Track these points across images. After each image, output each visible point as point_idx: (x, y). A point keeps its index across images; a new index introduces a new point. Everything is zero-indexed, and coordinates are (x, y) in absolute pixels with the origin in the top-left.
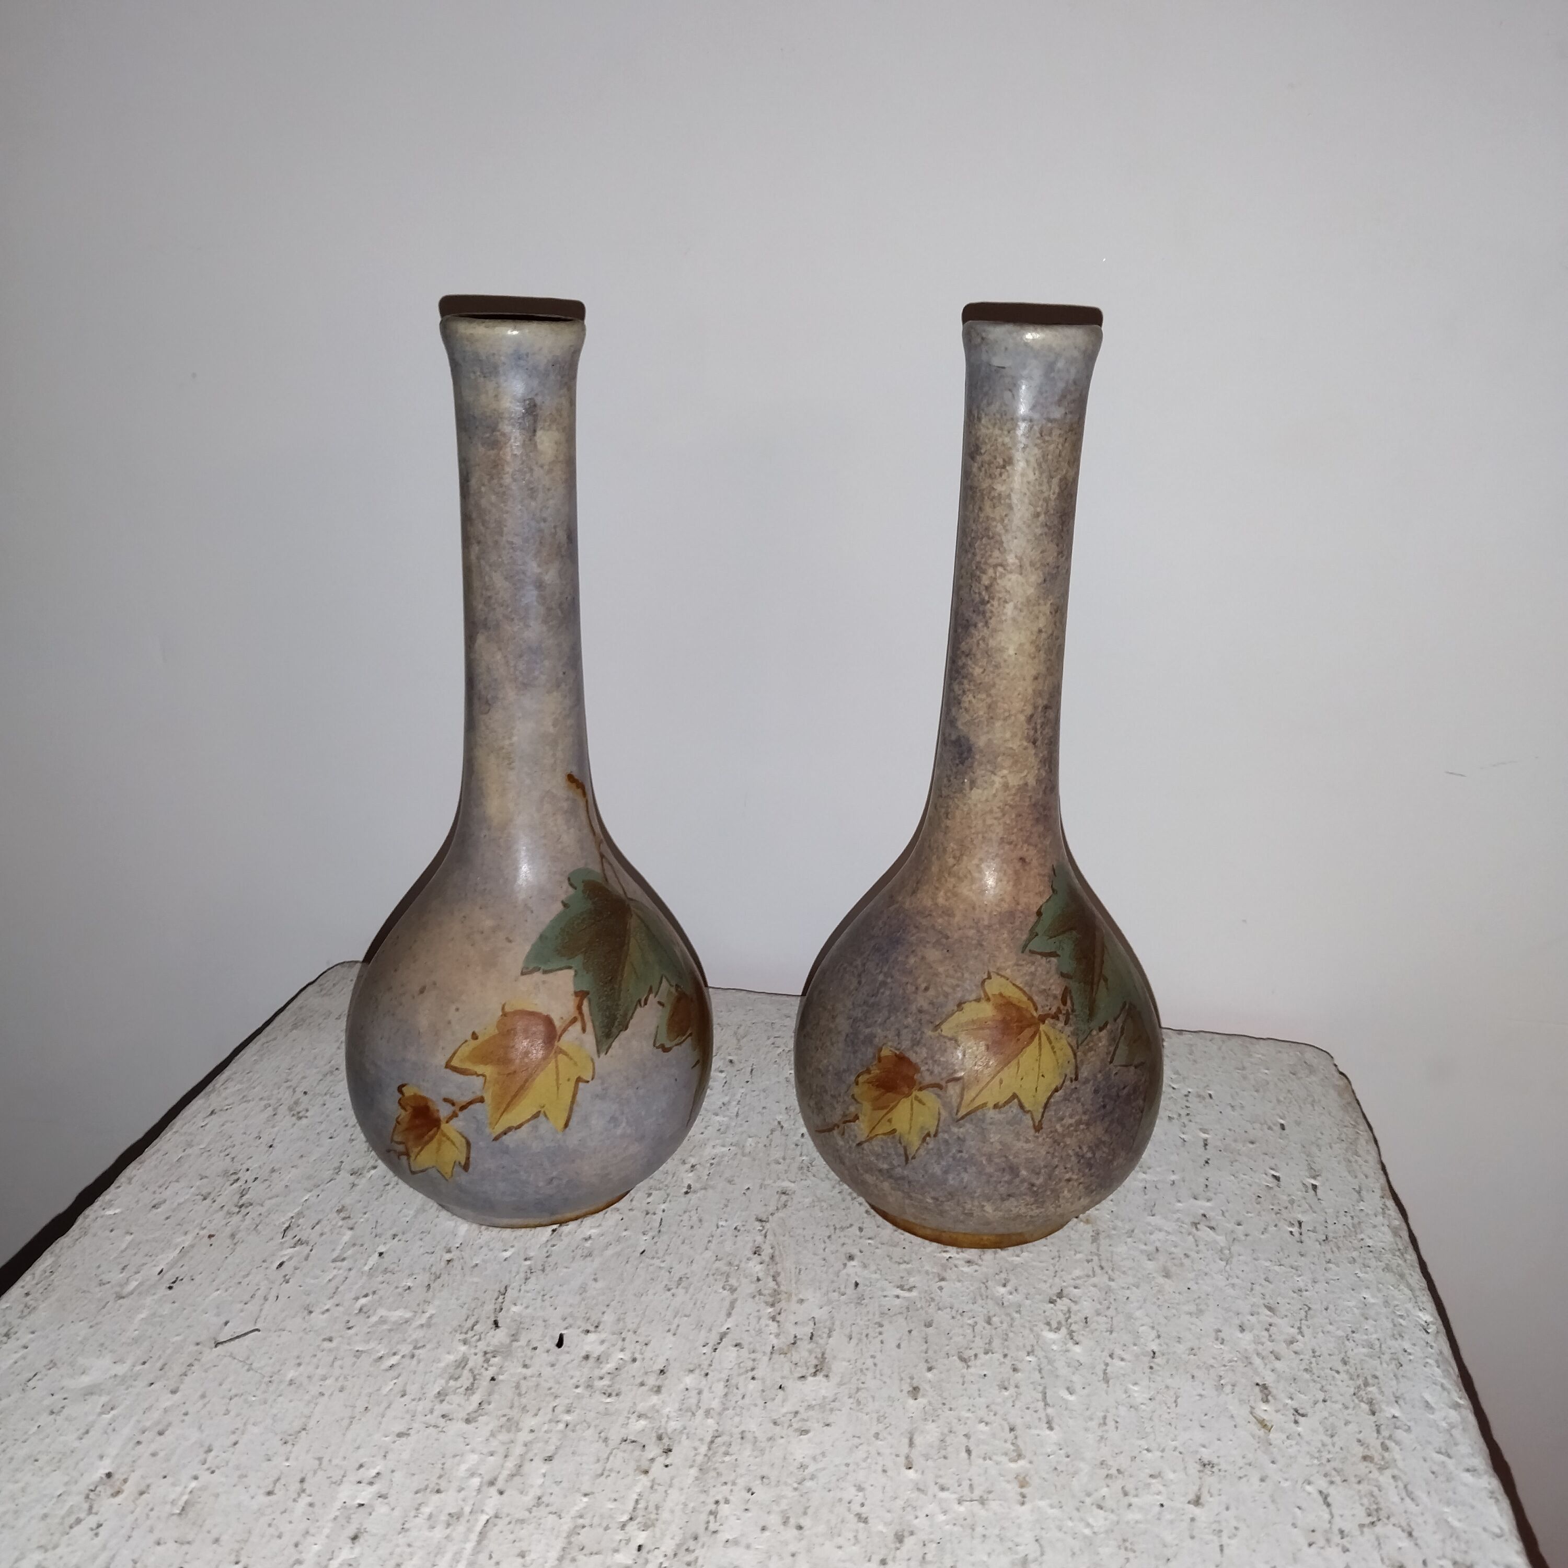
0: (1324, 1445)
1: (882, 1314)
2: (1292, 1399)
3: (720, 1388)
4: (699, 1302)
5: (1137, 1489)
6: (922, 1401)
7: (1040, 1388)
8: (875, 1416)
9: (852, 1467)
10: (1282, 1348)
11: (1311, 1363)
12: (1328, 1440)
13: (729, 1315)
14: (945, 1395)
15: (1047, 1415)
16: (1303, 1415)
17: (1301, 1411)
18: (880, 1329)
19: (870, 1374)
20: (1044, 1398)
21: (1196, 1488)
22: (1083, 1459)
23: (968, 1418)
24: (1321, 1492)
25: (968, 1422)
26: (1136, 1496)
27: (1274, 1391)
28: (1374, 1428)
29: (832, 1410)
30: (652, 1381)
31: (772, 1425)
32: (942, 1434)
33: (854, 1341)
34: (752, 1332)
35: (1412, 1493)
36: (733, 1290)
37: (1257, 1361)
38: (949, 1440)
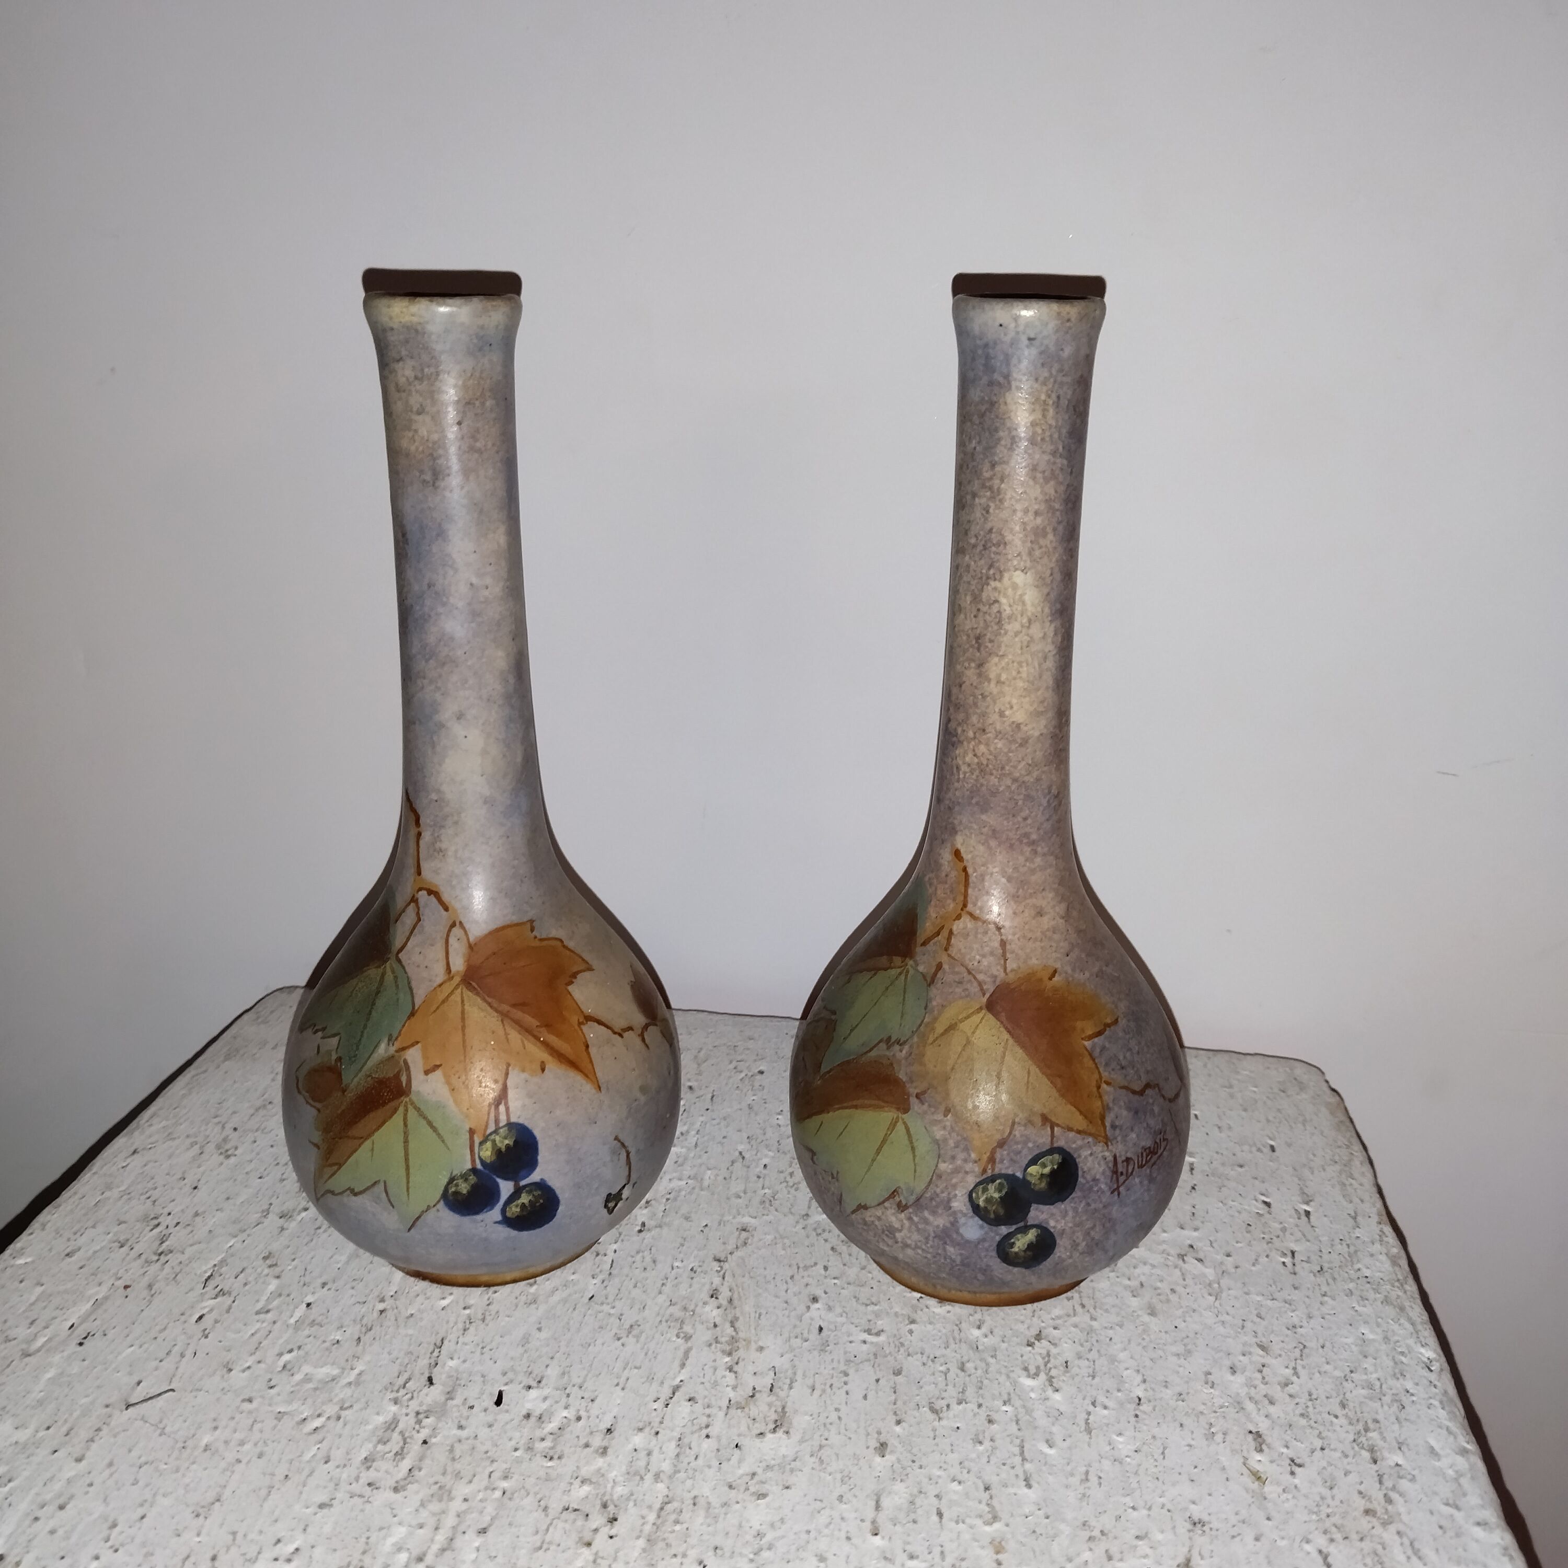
0: (1323, 1498)
1: (848, 1362)
2: (1287, 1447)
3: (671, 1448)
4: (650, 1352)
5: (1122, 1553)
6: (890, 1458)
7: (1018, 1442)
8: (839, 1476)
9: (813, 1534)
10: (1276, 1391)
11: (1307, 1407)
12: (1326, 1492)
13: (683, 1365)
14: (915, 1451)
15: (1025, 1472)
16: (1300, 1466)
17: (1298, 1461)
18: (845, 1379)
19: (833, 1429)
20: (1022, 1453)
21: (1186, 1550)
22: (1064, 1521)
23: (939, 1477)
24: (1320, 1552)
25: (940, 1481)
26: (1121, 1560)
27: (1268, 1439)
28: (1377, 1479)
29: (792, 1471)
30: (597, 1441)
31: (727, 1488)
32: (911, 1495)
33: (817, 1393)
34: (707, 1385)
35: (1419, 1550)
36: (687, 1338)
37: (1250, 1406)
38: (918, 1501)
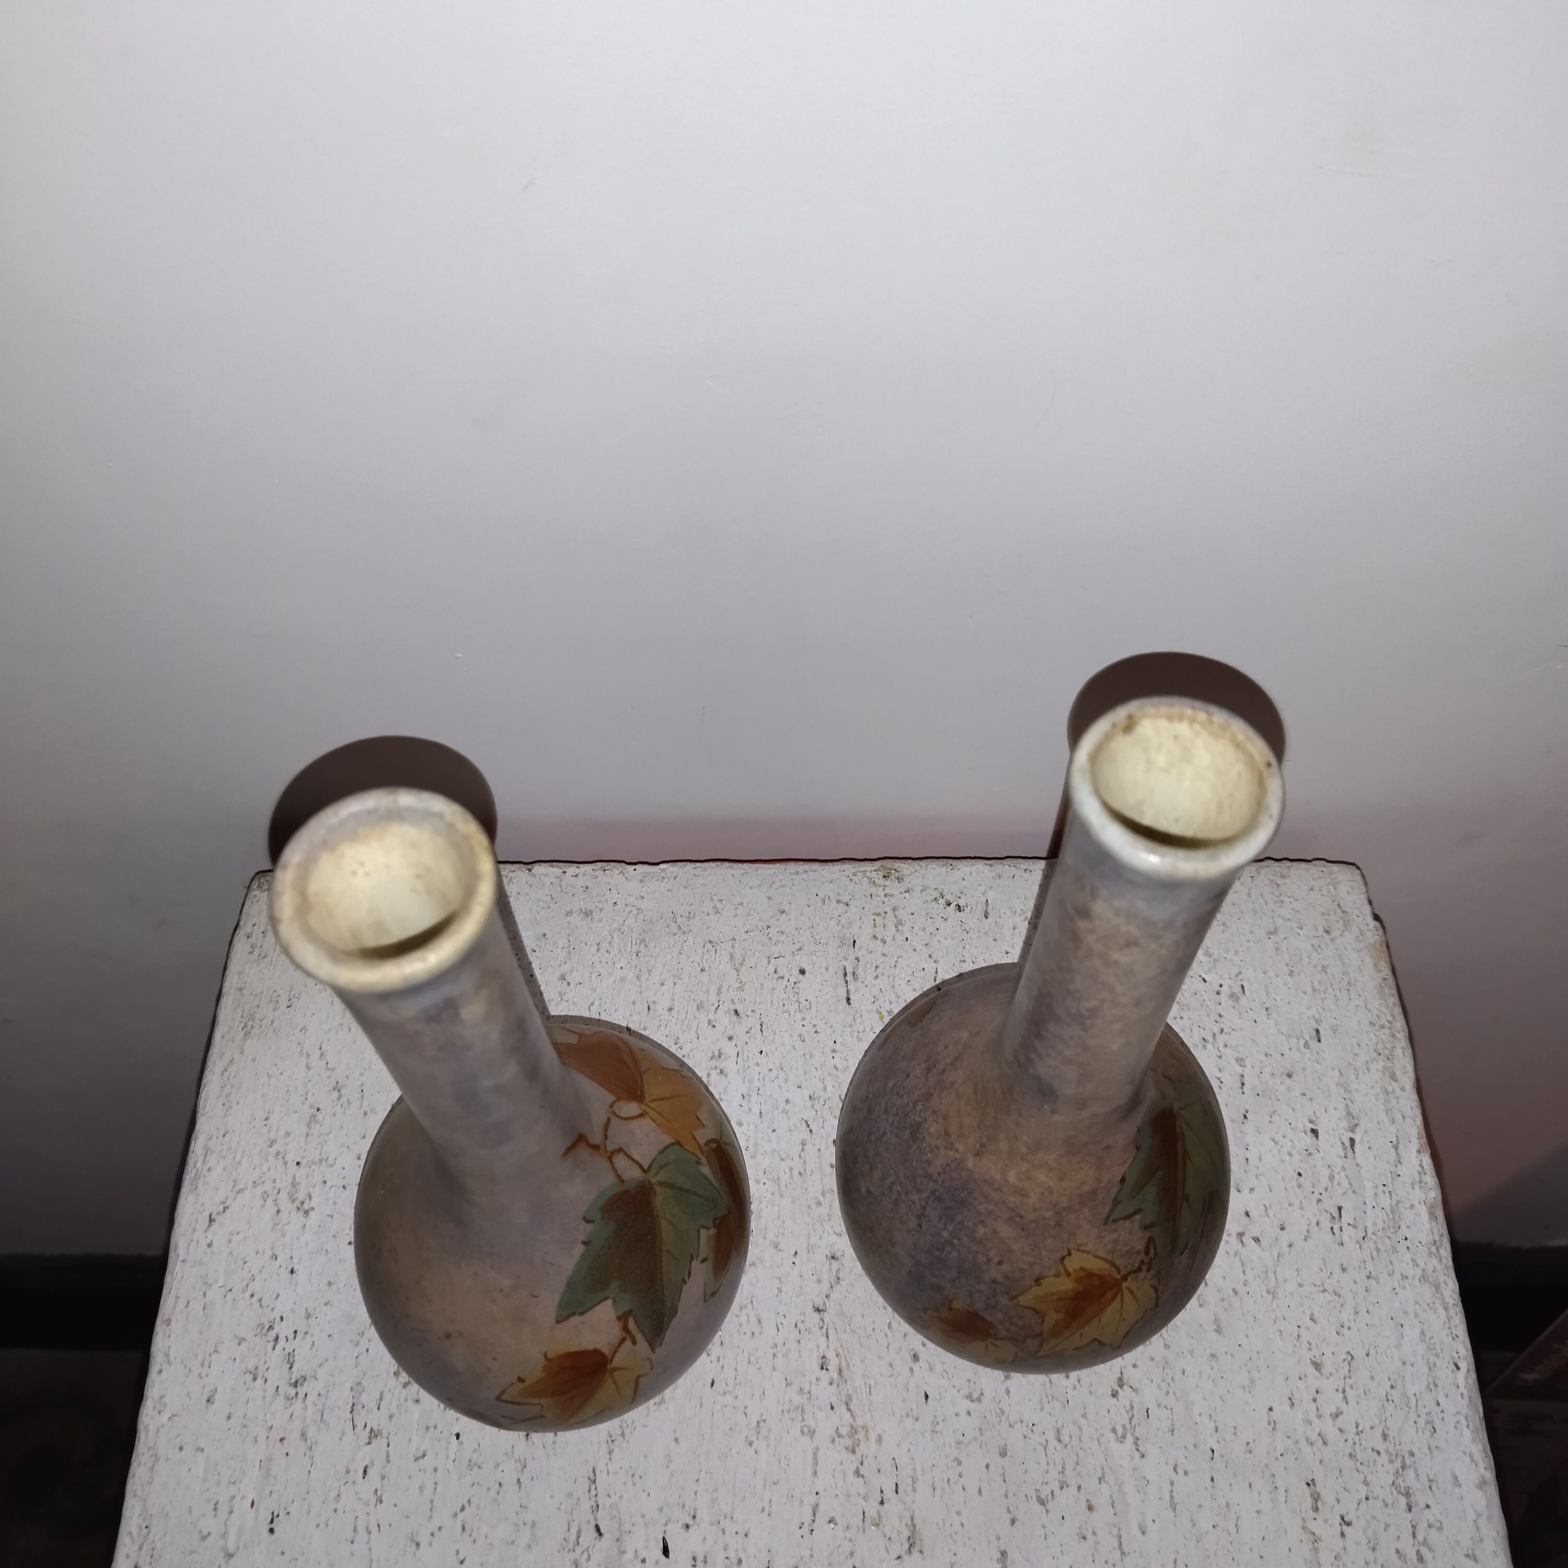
1: (958, 1444)
2: (1339, 1502)
4: (783, 1460)
7: (1115, 1531)
10: (1329, 1427)
11: (1354, 1444)
12: (1370, 1556)
13: (815, 1472)
16: (1349, 1524)
17: (1347, 1519)
19: (959, 1541)
20: (1120, 1546)
27: (1322, 1492)
28: (1411, 1530)
33: (938, 1492)
34: (842, 1498)
36: (812, 1433)
37: (1306, 1450)
